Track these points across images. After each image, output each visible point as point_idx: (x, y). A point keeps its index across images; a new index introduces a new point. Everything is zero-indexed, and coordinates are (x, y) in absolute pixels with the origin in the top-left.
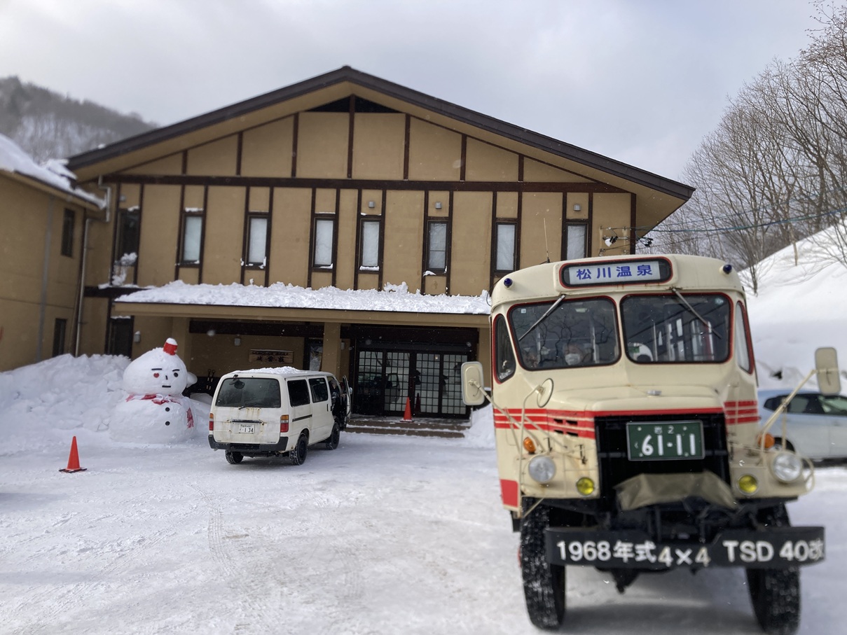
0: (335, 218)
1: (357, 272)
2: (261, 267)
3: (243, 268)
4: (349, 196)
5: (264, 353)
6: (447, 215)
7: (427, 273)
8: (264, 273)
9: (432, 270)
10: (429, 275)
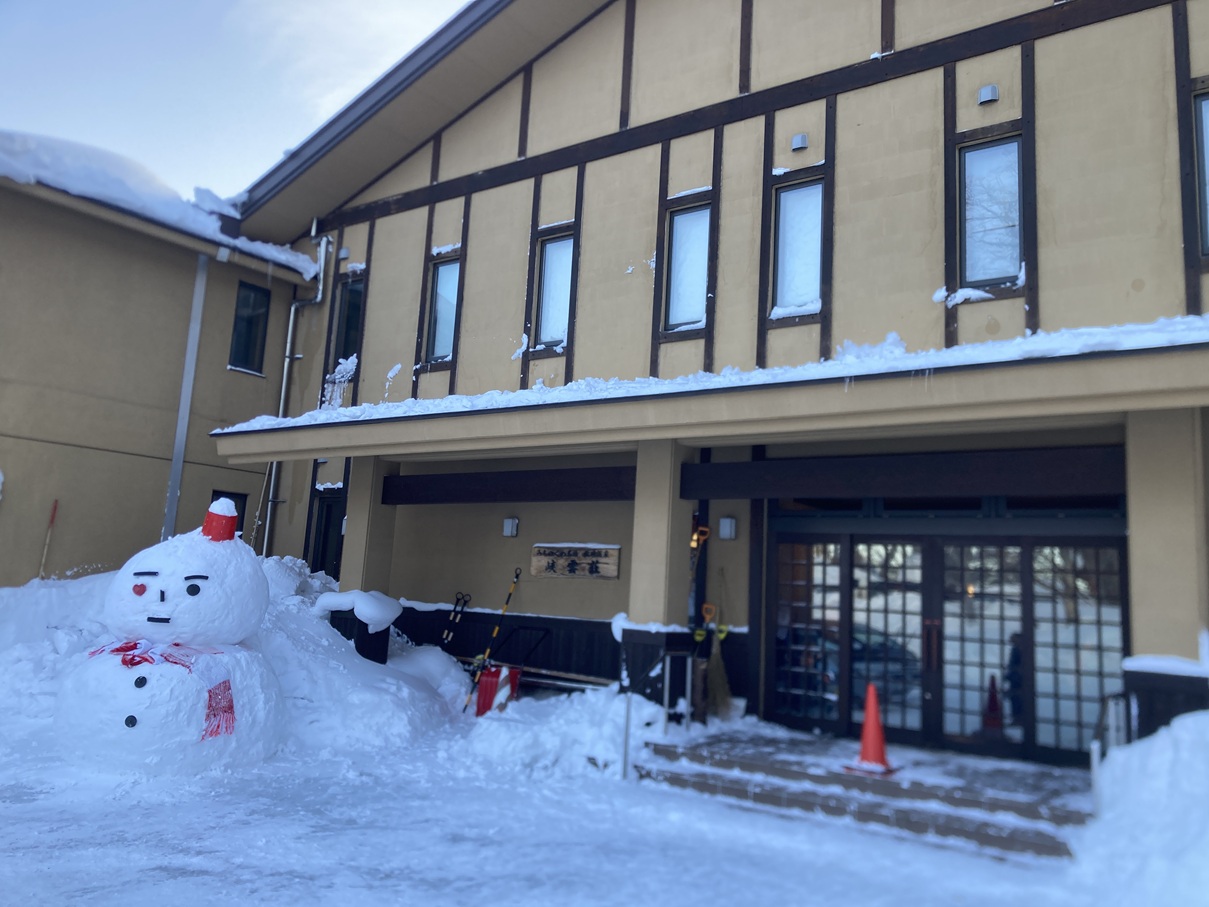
0: (710, 201)
1: (764, 325)
2: (559, 349)
3: (527, 358)
4: (744, 137)
5: (561, 553)
6: (1016, 114)
7: (962, 294)
8: (562, 361)
9: (976, 285)
10: (967, 301)
